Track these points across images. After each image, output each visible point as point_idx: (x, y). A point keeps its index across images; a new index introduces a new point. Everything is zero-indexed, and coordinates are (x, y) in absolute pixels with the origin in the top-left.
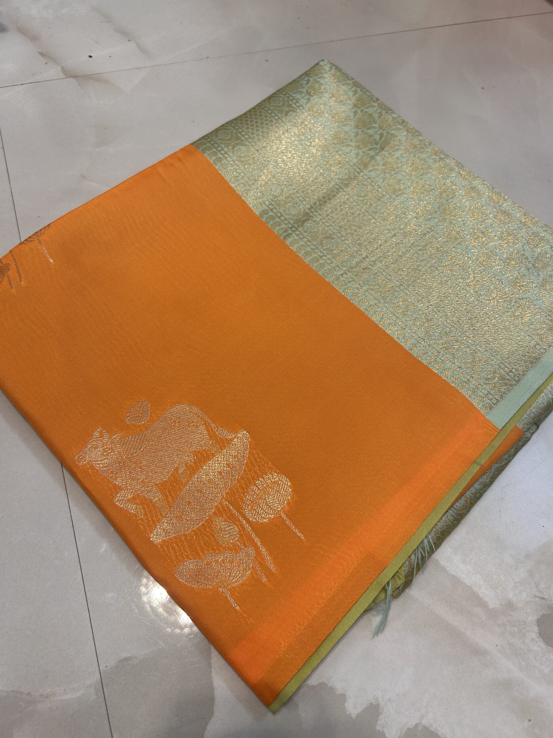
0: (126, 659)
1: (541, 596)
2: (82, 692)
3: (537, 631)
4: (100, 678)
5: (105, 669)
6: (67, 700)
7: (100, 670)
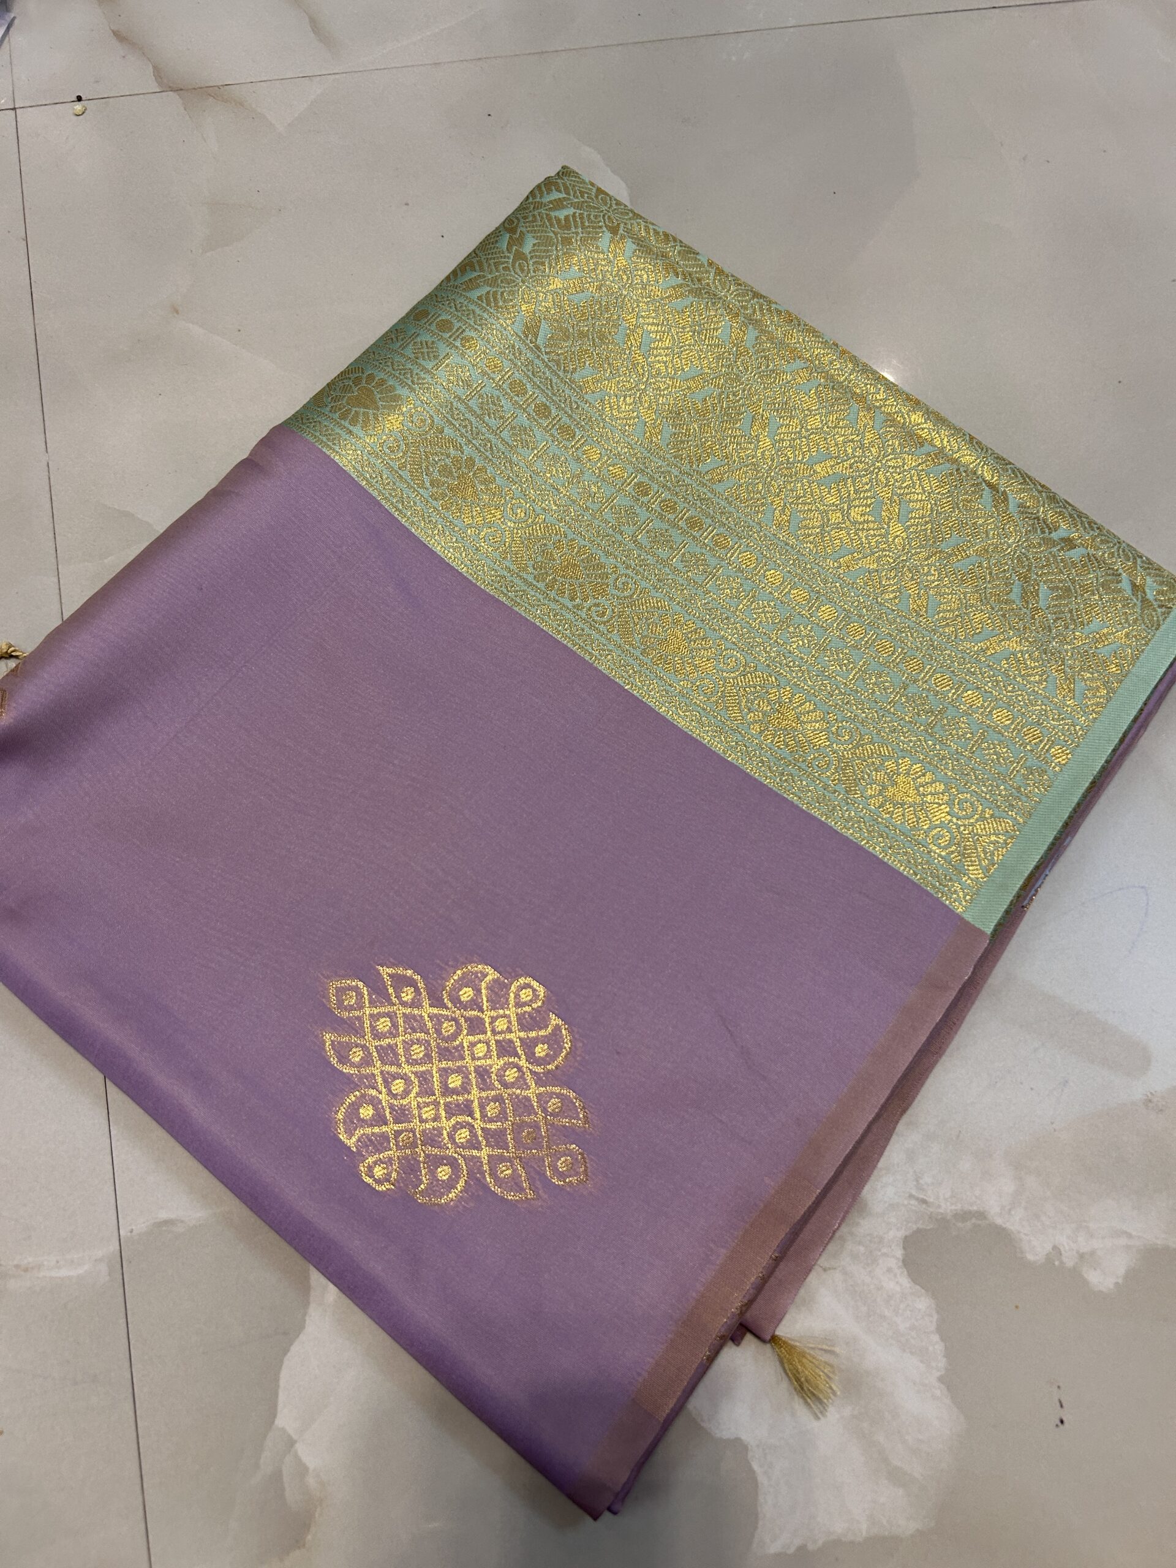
0: (167, 1222)
1: (921, 1196)
2: (86, 1267)
3: (901, 1257)
4: (118, 1248)
5: (129, 1234)
6: (60, 1278)
7: (119, 1235)
